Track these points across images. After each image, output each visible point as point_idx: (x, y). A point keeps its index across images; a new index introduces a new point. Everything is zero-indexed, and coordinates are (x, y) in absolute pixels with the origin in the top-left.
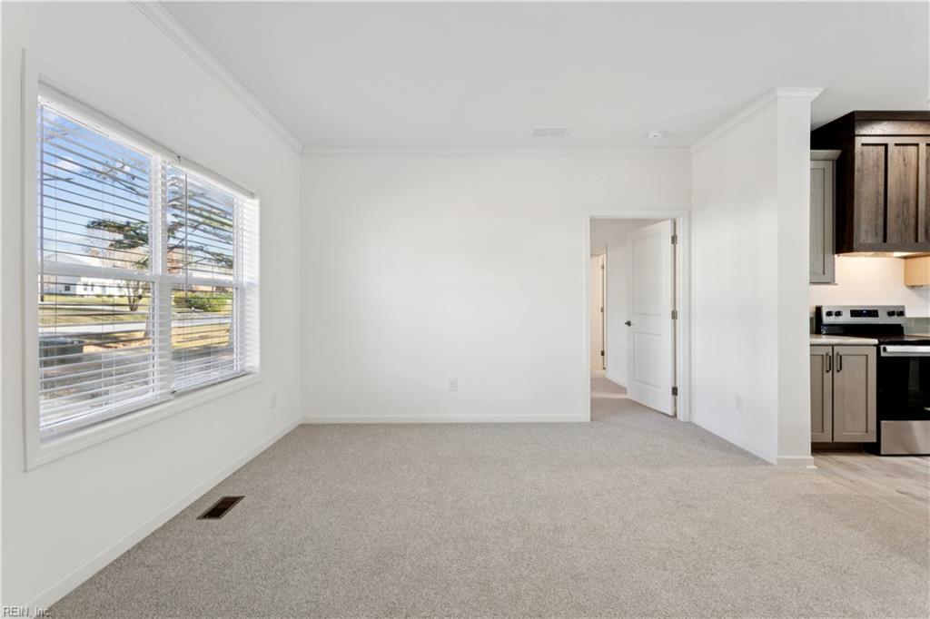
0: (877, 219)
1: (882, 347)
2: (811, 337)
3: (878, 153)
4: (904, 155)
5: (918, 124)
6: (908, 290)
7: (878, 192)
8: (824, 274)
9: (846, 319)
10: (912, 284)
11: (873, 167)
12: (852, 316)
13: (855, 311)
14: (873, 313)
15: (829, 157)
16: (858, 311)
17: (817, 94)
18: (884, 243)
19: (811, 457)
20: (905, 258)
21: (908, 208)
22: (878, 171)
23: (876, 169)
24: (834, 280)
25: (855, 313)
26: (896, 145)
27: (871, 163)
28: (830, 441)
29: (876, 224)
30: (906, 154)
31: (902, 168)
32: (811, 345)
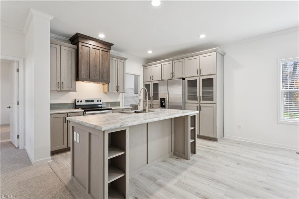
0: (87, 71)
1: (85, 112)
2: (51, 111)
3: (87, 49)
4: (95, 51)
5: (99, 43)
6: (104, 94)
7: (87, 62)
8: (72, 88)
9: (84, 103)
10: (105, 92)
11: (86, 53)
12: (86, 102)
13: (87, 100)
14: (93, 101)
15: (73, 47)
16: (88, 100)
17: (52, 19)
18: (89, 78)
19: (51, 157)
20: (103, 84)
21: (97, 69)
22: (87, 55)
23: (87, 54)
24: (76, 90)
25: (87, 101)
26: (93, 48)
27: (85, 52)
28: (67, 147)
29: (87, 72)
30: (96, 52)
31: (95, 56)
32: (51, 114)
